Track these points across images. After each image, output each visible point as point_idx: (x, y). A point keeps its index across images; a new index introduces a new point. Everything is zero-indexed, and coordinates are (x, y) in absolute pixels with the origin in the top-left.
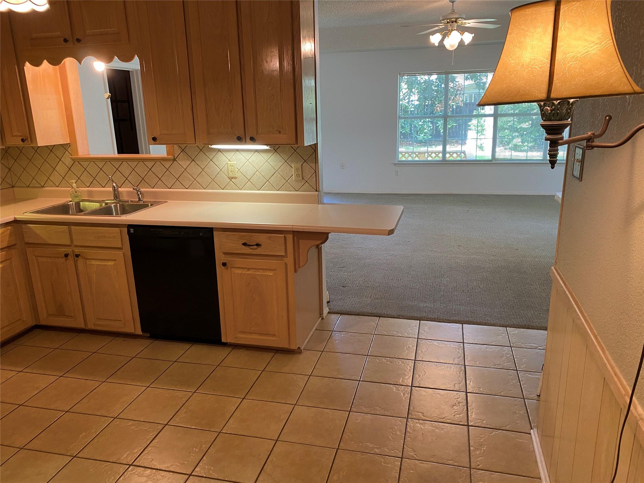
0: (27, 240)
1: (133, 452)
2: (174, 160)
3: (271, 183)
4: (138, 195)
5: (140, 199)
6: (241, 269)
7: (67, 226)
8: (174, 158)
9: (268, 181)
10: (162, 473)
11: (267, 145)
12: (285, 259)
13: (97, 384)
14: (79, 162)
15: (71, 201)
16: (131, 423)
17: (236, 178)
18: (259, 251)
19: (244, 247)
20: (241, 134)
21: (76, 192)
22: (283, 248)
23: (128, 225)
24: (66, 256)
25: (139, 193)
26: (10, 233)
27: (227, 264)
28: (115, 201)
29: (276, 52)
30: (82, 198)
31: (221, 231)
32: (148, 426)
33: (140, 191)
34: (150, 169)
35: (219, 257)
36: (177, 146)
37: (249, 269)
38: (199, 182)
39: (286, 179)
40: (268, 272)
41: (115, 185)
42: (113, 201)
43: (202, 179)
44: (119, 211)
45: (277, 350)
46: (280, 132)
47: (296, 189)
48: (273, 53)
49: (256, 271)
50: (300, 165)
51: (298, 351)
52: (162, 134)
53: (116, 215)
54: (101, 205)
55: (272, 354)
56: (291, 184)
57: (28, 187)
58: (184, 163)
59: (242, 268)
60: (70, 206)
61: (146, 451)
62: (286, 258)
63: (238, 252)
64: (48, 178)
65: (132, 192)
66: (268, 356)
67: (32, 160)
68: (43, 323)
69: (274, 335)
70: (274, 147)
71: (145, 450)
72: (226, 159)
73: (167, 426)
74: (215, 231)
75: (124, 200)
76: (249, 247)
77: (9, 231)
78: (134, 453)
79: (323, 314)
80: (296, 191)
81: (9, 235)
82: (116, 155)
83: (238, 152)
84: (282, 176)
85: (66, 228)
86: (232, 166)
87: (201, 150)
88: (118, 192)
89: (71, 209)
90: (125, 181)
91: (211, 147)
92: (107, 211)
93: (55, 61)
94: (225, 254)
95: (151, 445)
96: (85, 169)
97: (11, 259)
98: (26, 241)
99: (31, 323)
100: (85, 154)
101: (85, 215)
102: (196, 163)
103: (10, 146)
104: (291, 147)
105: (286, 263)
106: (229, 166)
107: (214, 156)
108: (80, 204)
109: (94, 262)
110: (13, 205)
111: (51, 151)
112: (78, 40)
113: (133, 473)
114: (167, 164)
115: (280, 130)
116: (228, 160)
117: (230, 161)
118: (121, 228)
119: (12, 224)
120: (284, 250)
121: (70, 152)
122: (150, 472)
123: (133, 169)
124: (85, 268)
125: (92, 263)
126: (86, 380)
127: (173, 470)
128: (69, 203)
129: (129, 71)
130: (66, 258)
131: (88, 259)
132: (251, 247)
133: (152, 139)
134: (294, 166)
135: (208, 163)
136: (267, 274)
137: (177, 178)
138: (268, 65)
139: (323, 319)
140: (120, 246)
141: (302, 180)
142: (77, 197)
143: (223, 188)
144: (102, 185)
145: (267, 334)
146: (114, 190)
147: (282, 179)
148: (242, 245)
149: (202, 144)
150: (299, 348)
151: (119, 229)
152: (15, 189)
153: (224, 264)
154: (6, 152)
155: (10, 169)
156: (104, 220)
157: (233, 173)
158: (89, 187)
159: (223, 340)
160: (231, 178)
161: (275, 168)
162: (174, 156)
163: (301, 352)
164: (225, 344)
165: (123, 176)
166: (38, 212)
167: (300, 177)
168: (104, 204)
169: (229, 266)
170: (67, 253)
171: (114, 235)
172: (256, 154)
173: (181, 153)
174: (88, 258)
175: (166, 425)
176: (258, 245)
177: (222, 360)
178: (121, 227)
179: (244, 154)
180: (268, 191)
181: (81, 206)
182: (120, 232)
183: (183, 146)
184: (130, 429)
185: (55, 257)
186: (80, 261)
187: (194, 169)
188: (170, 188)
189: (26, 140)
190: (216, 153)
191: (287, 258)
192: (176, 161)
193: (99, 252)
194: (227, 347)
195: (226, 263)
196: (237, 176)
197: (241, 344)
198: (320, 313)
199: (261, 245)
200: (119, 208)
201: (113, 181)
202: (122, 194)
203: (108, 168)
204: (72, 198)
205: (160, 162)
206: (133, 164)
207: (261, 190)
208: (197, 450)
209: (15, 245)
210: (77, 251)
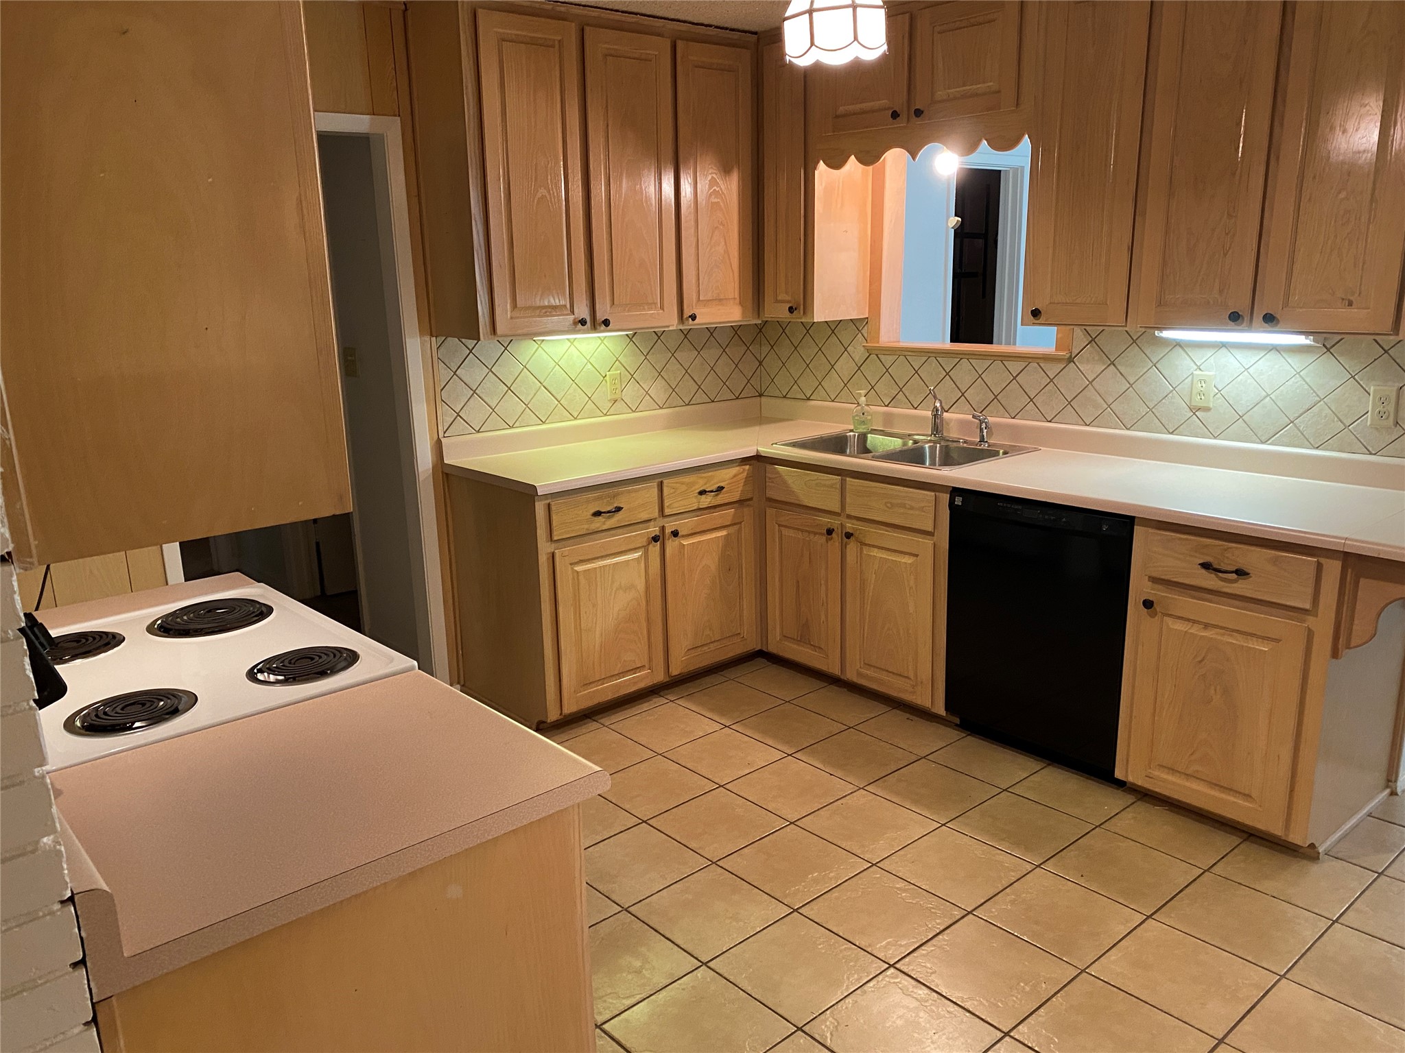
0: (770, 493)
1: (899, 943)
2: (1071, 360)
3: (1301, 429)
4: (981, 430)
5: (984, 439)
6: (1187, 622)
7: (840, 477)
8: (1071, 356)
9: (1292, 422)
10: (949, 1006)
11: (1306, 333)
12: (1311, 619)
13: (850, 788)
14: (879, 356)
15: (851, 431)
16: (901, 884)
17: (1207, 409)
18: (1241, 587)
19: (1203, 571)
20: (1242, 305)
21: (863, 414)
22: (1310, 590)
23: (953, 487)
24: (830, 532)
25: (984, 426)
26: (746, 478)
27: (1155, 605)
28: (933, 438)
29: (1375, 105)
30: (872, 426)
31: (1152, 527)
32: (933, 901)
33: (986, 423)
34: (1015, 378)
35: (1139, 587)
36: (1081, 330)
37: (1207, 626)
38: (1116, 412)
39: (1345, 422)
40: (1257, 641)
41: (938, 405)
42: (929, 439)
43: (1126, 407)
44: (937, 459)
45: (1251, 835)
46: (1350, 304)
47: (1370, 449)
48: (1368, 108)
49: (1224, 635)
50: (1395, 388)
51: (1309, 854)
52: (1054, 303)
53: (930, 465)
54: (905, 444)
55: (1236, 840)
56: (1357, 436)
57: (785, 397)
58: (1089, 367)
59: (1189, 620)
60: (849, 439)
61: (923, 950)
62: (1312, 617)
63: (1187, 581)
64: (820, 383)
65: (972, 422)
66: (1223, 841)
67: (798, 349)
68: (772, 648)
69: (1248, 796)
70: (1325, 339)
71: (923, 948)
72: (1193, 364)
73: (971, 916)
74: (1137, 525)
75: (950, 437)
76: (1216, 575)
77: (745, 474)
78: (901, 946)
79: (1396, 781)
80: (1371, 454)
81: (744, 480)
82: (947, 344)
83: (1224, 350)
84: (1336, 412)
85: (837, 479)
86: (1203, 382)
87: (1134, 341)
88: (942, 420)
89: (850, 445)
90: (959, 398)
91: (1161, 334)
92: (914, 456)
93: (869, 157)
94: (1155, 580)
95: (933, 942)
96: (887, 370)
97: (740, 523)
98: (768, 495)
99: (753, 645)
100: (892, 340)
101: (875, 458)
102: (1118, 369)
103: (769, 320)
104: (1374, 340)
105: (1309, 628)
106: (1195, 381)
107: (1165, 355)
108: (867, 437)
109: (875, 553)
110: (757, 428)
111: (833, 332)
112: (918, 113)
113: (894, 983)
114: (1052, 369)
115: (1351, 298)
116: (1196, 367)
117: (1200, 369)
118: (937, 494)
119: (752, 462)
120: (1310, 598)
121: (866, 335)
122: (927, 994)
123: (980, 376)
124: (859, 563)
125: (872, 554)
126: (831, 775)
127: (971, 1010)
128: (848, 434)
129: (1000, 171)
130: (829, 536)
131: (866, 545)
132: (1220, 574)
133: (1031, 313)
134: (1375, 390)
135: (1145, 370)
136: (1252, 646)
137: (1069, 400)
138: (1346, 137)
139: (1393, 793)
140: (930, 529)
141: (1393, 427)
142: (863, 423)
143: (1171, 431)
144: (914, 405)
145: (1231, 790)
146: (935, 416)
147: (1333, 421)
148: (1199, 566)
149: (1140, 327)
150: (1312, 846)
151: (933, 494)
152: (763, 399)
153: (1148, 604)
154: (760, 331)
155: (761, 363)
156: (908, 472)
157: (1203, 398)
158: (887, 406)
159: (1119, 774)
160: (1194, 410)
161: (1318, 393)
162: (1071, 353)
163: (1318, 858)
164: (1121, 784)
165: (956, 388)
166: (794, 445)
167: (1387, 418)
168: (911, 441)
169: (1158, 610)
170: (832, 528)
171: (923, 505)
172: (1273, 356)
173: (1087, 345)
174: (866, 542)
175: (969, 913)
176: (1241, 573)
177: (1109, 817)
178: (939, 492)
179: (1239, 354)
180: (1288, 446)
181: (868, 442)
182: (936, 499)
183: (1094, 331)
184: (900, 896)
185: (809, 532)
186: (852, 547)
187: (1111, 383)
188: (1050, 421)
189: (796, 309)
190: (1169, 349)
191: (1315, 618)
192: (1075, 363)
193: (889, 535)
194: (1123, 791)
195: (1152, 602)
196: (1211, 406)
197: (1160, 794)
198: (1387, 776)
199: (1248, 574)
200: (939, 451)
201: (935, 397)
202: (948, 424)
203: (931, 371)
204: (854, 425)
205: (1038, 363)
206: (981, 365)
207: (1269, 442)
208: (1027, 989)
209: (751, 499)
210: (850, 526)
